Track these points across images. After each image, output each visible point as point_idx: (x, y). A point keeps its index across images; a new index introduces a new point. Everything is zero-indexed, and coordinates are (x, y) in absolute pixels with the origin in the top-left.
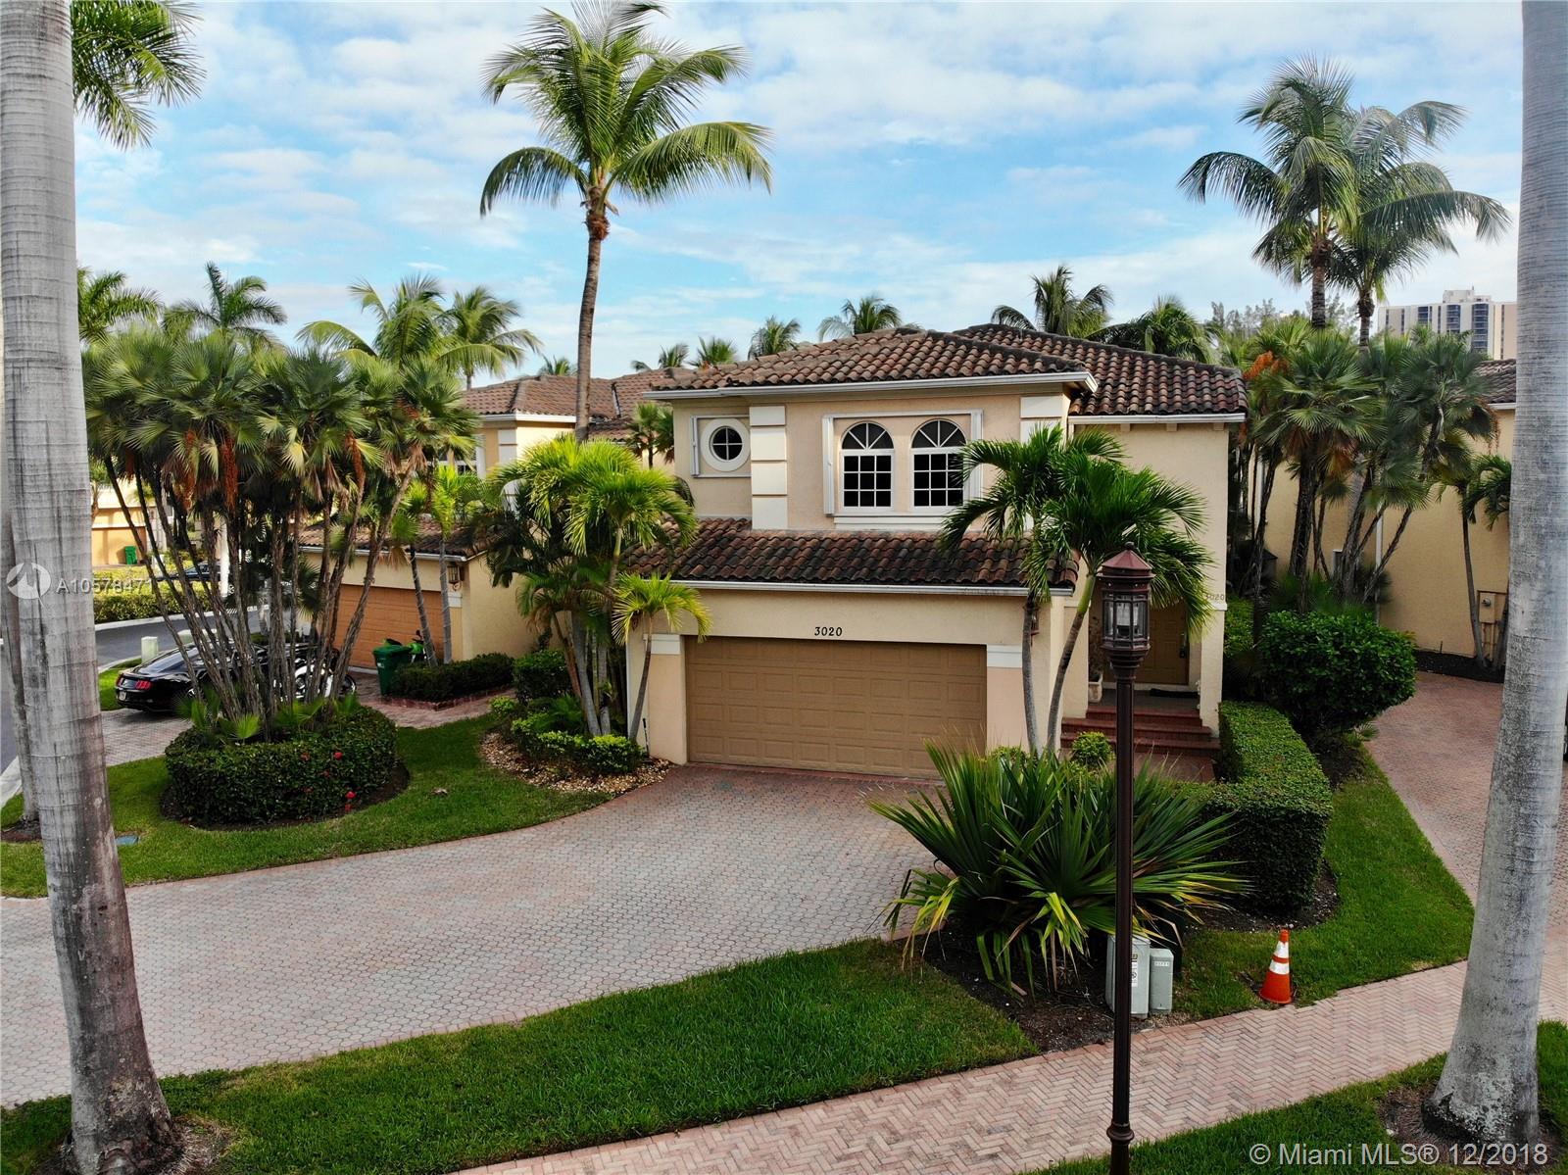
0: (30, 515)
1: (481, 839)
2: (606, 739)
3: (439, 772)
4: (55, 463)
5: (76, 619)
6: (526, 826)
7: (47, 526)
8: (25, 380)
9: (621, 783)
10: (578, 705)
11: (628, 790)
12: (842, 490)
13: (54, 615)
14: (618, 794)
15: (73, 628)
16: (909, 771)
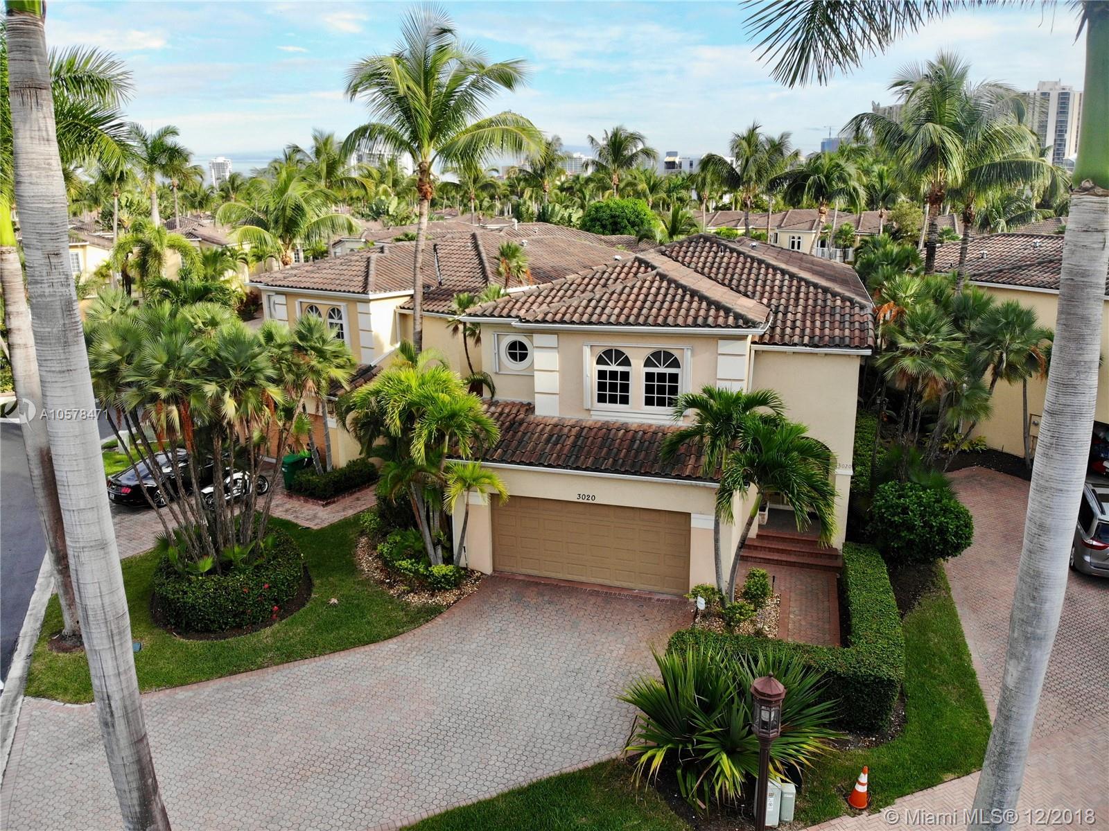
0: (94, 636)
1: (362, 649)
2: (439, 569)
3: (331, 579)
4: (106, 605)
5: (128, 687)
6: (390, 637)
7: (105, 641)
8: (82, 559)
9: (450, 597)
10: (420, 538)
11: (455, 602)
12: (596, 392)
13: (115, 689)
14: (448, 606)
15: (126, 692)
16: (639, 586)
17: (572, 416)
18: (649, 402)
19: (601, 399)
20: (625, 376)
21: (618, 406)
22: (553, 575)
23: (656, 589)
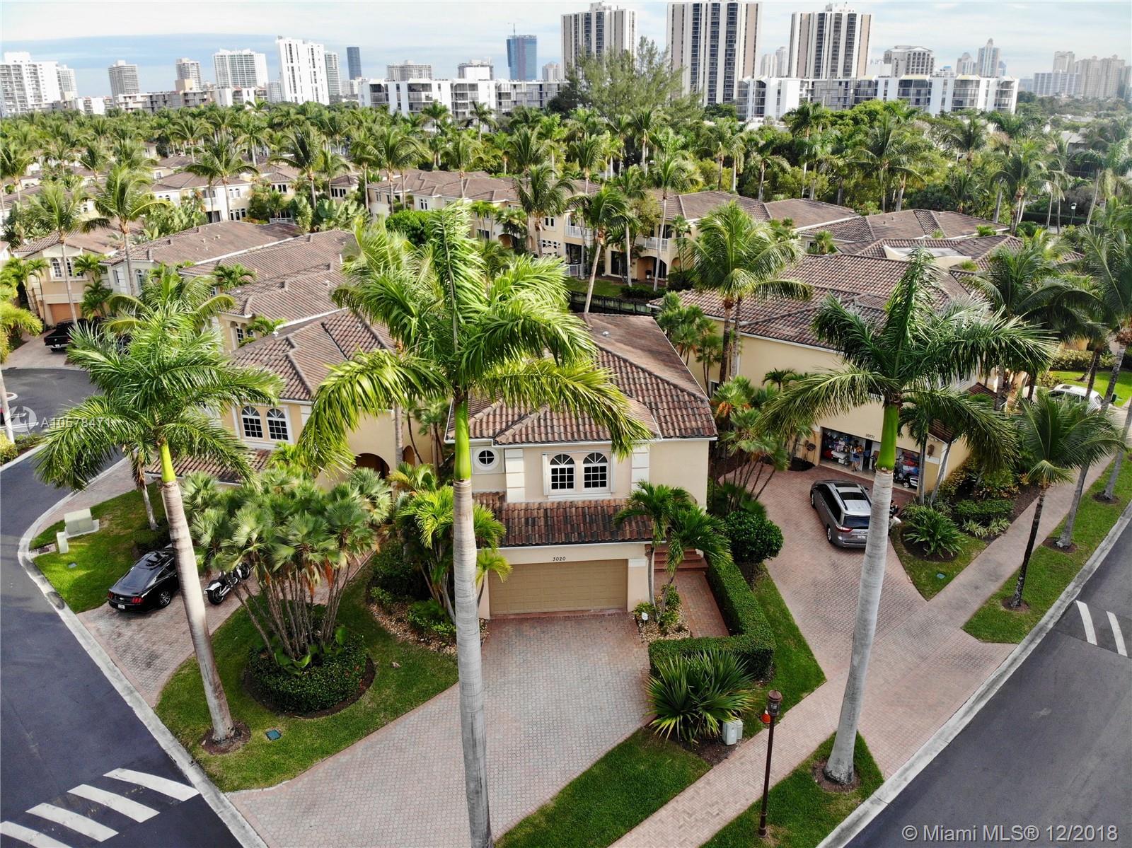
12: (551, 483)
16: (594, 608)
17: (535, 500)
18: (587, 485)
19: (554, 487)
20: (571, 471)
21: (566, 490)
22: (534, 611)
23: (605, 607)
